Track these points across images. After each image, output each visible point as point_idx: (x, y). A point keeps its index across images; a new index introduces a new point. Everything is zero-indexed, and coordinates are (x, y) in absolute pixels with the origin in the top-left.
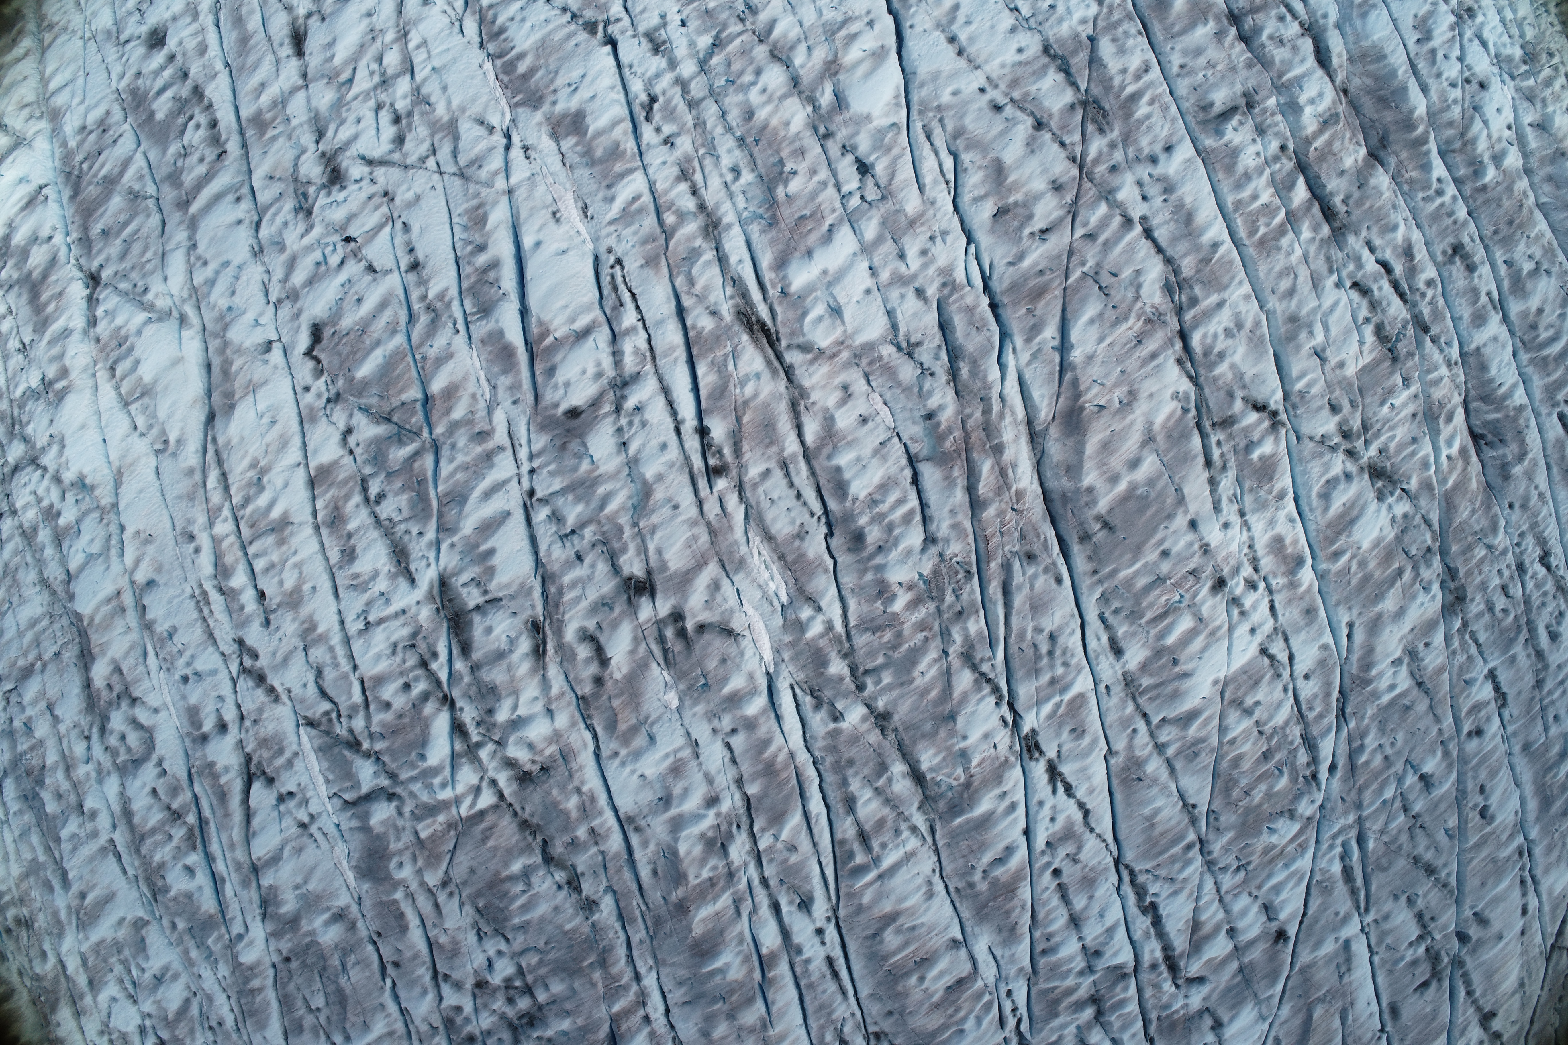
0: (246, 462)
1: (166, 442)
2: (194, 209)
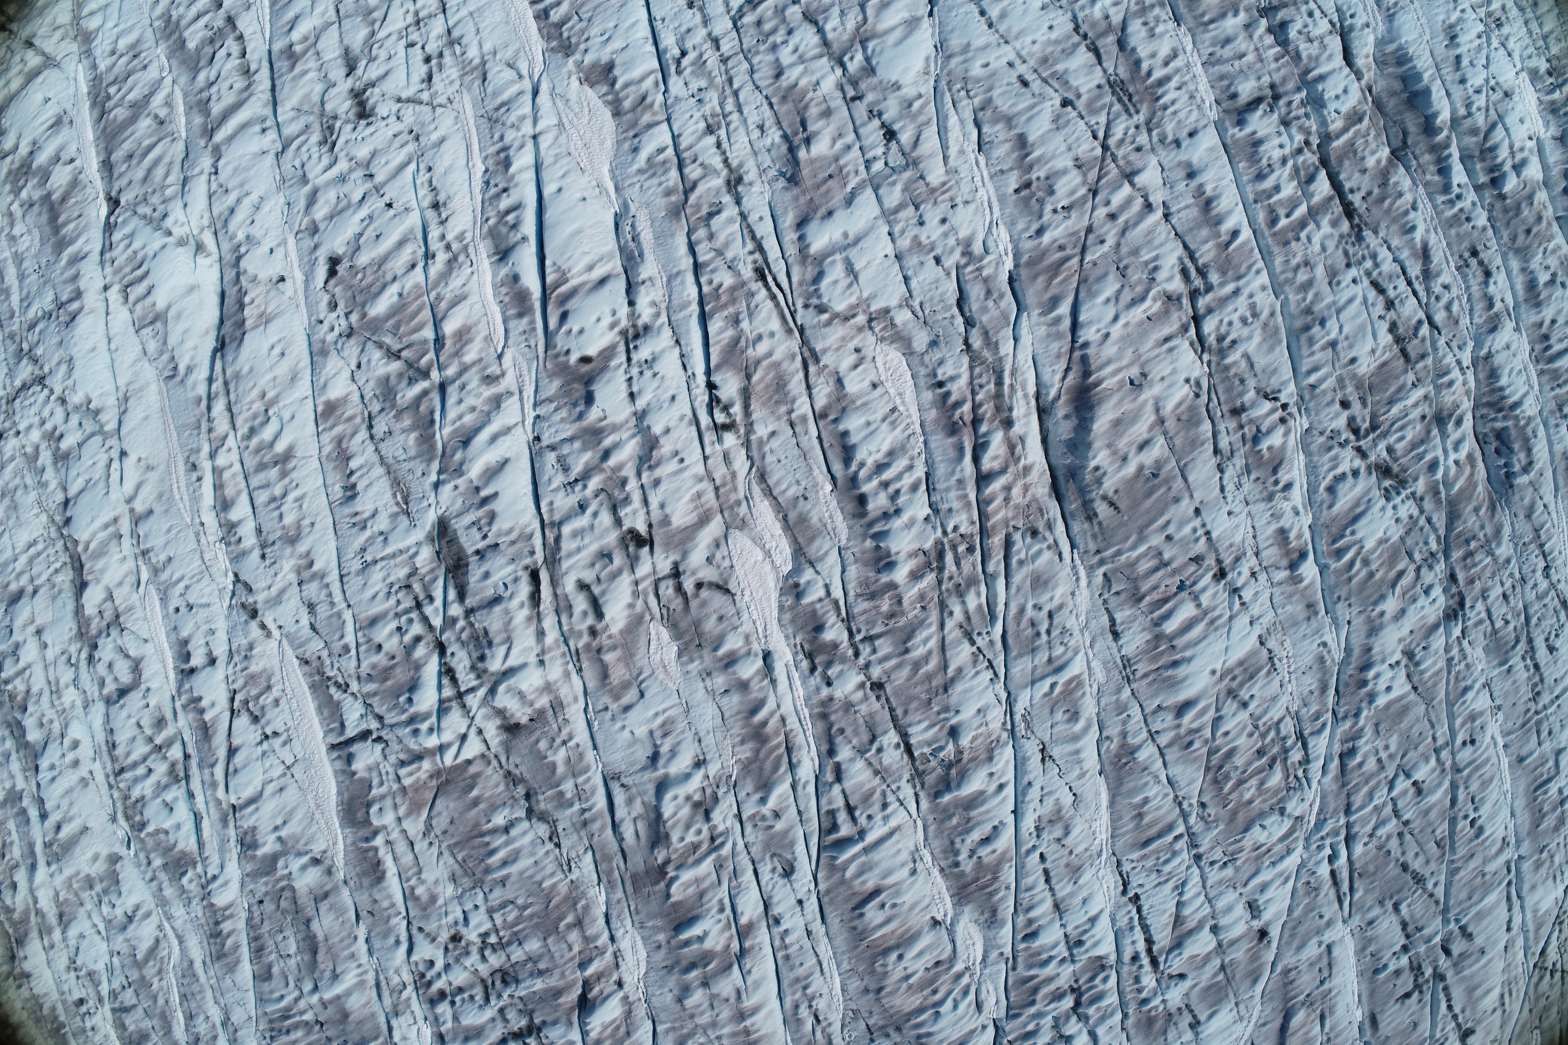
0: (255, 393)
1: (175, 368)
2: (219, 137)
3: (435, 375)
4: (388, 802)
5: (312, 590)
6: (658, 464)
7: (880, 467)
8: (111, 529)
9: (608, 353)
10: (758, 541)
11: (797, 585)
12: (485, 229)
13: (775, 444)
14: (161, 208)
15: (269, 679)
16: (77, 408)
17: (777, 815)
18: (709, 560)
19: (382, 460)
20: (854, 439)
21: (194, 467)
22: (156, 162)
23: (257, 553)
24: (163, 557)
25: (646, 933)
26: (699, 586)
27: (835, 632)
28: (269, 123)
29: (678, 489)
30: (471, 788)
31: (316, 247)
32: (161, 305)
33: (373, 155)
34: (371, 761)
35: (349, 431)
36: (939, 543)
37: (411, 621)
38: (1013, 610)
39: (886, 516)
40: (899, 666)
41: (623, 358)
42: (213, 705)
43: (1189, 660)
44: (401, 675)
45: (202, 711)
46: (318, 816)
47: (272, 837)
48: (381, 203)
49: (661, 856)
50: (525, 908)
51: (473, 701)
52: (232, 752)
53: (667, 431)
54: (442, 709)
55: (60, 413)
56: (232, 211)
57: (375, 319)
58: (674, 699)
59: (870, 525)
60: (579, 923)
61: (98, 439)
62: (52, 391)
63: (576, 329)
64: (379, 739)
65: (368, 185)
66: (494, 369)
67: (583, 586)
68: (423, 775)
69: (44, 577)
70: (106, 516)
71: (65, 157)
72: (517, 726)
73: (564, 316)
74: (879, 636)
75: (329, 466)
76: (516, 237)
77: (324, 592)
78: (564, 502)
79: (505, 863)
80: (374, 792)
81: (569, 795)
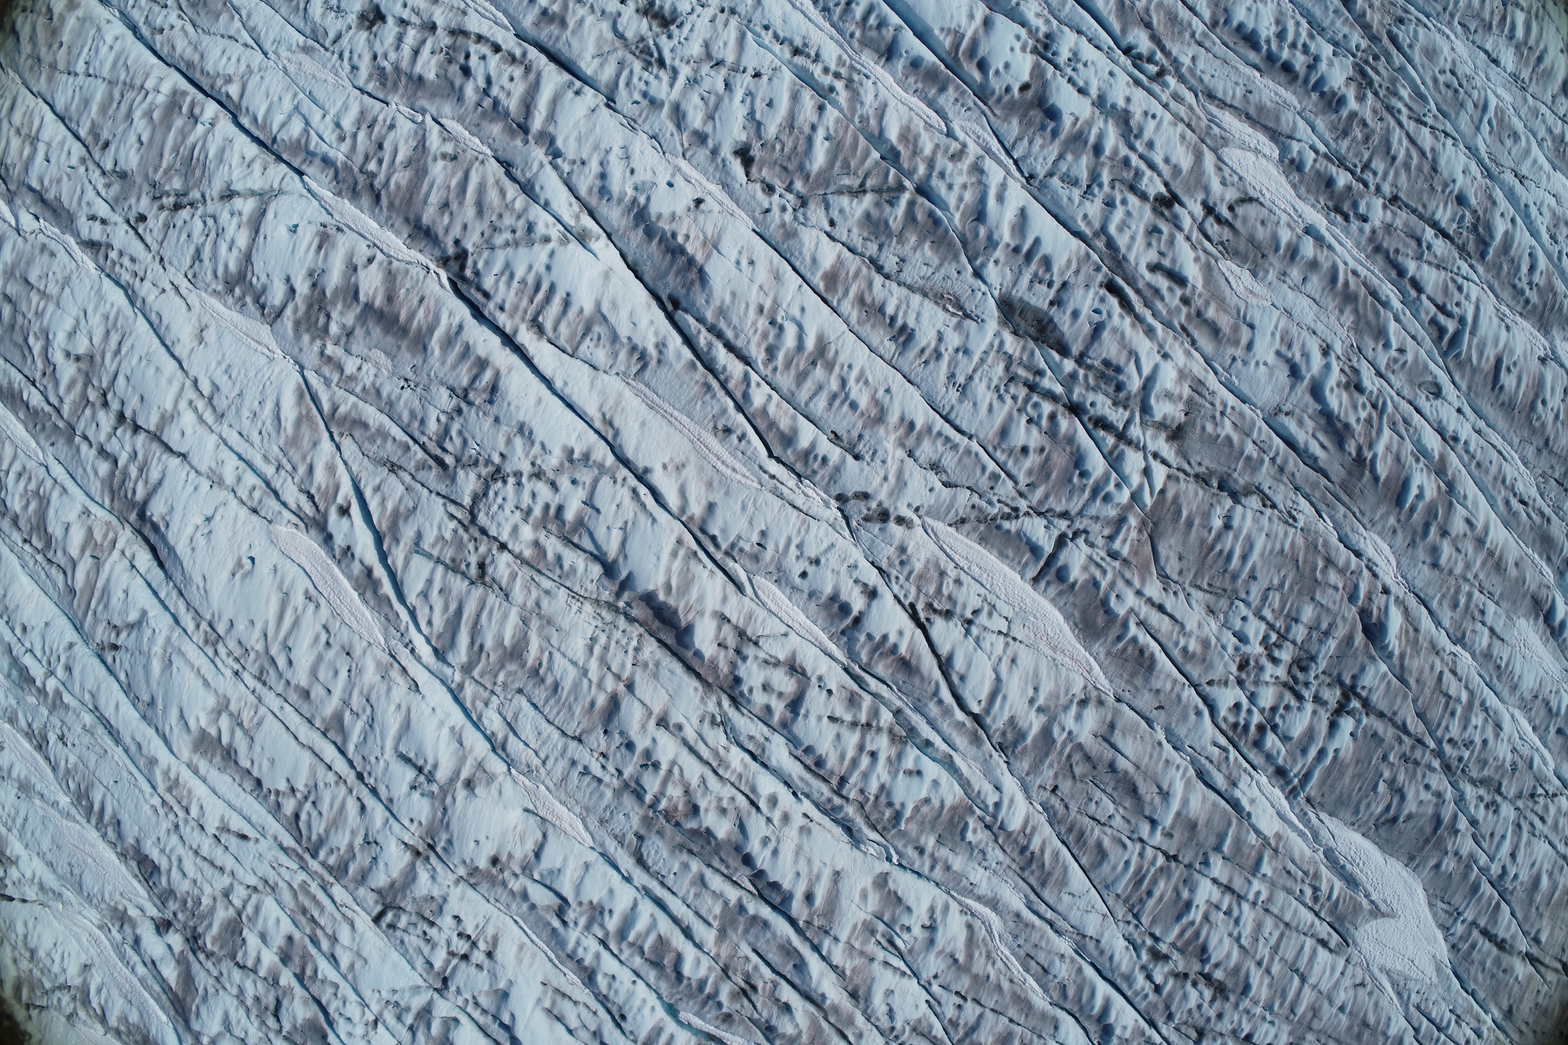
3: (907, 183)
4: (1120, 584)
5: (927, 450)
6: (1141, 130)
7: (1281, 36)
8: (682, 553)
9: (1037, 72)
10: (1244, 146)
11: (1292, 161)
12: (856, 44)
13: (1201, 65)
14: (521, 224)
15: (937, 565)
16: (558, 470)
17: (1401, 351)
18: (1224, 183)
19: (910, 288)
20: (1250, 25)
21: (728, 431)
22: (481, 190)
23: (849, 459)
24: (755, 538)
25: (1379, 527)
26: (1231, 208)
27: (1343, 179)
28: (578, 84)
29: (1169, 140)
30: (1179, 512)
31: (715, 152)
32: (589, 308)
33: (706, 45)
34: (1083, 558)
35: (864, 285)
36: (1356, 65)
37: (1036, 406)
38: (1430, 83)
39: (1311, 67)
40: (1397, 174)
41: (1050, 69)
42: (901, 633)
43: (1545, 50)
44: (1060, 459)
45: (895, 648)
46: (1059, 657)
47: (1033, 713)
48: (748, 78)
49: (1351, 447)
50: (1282, 585)
51: (1135, 431)
52: (945, 665)
53: (1128, 100)
54: (1114, 461)
55: (543, 490)
56: (603, 176)
57: (819, 174)
58: (1276, 314)
59: (1306, 81)
60: (1329, 562)
61: (606, 480)
62: (518, 474)
63: (1001, 67)
64: (1076, 534)
65: (724, 71)
66: (955, 146)
67: (1154, 268)
68: (1134, 534)
69: (629, 666)
70: (668, 545)
71: (360, 260)
72: (1180, 428)
73: (982, 66)
74: (1370, 160)
75: (866, 330)
76: (889, 33)
77: (939, 442)
78: (1094, 208)
79: (1244, 558)
80: (1104, 584)
81: (1255, 455)
